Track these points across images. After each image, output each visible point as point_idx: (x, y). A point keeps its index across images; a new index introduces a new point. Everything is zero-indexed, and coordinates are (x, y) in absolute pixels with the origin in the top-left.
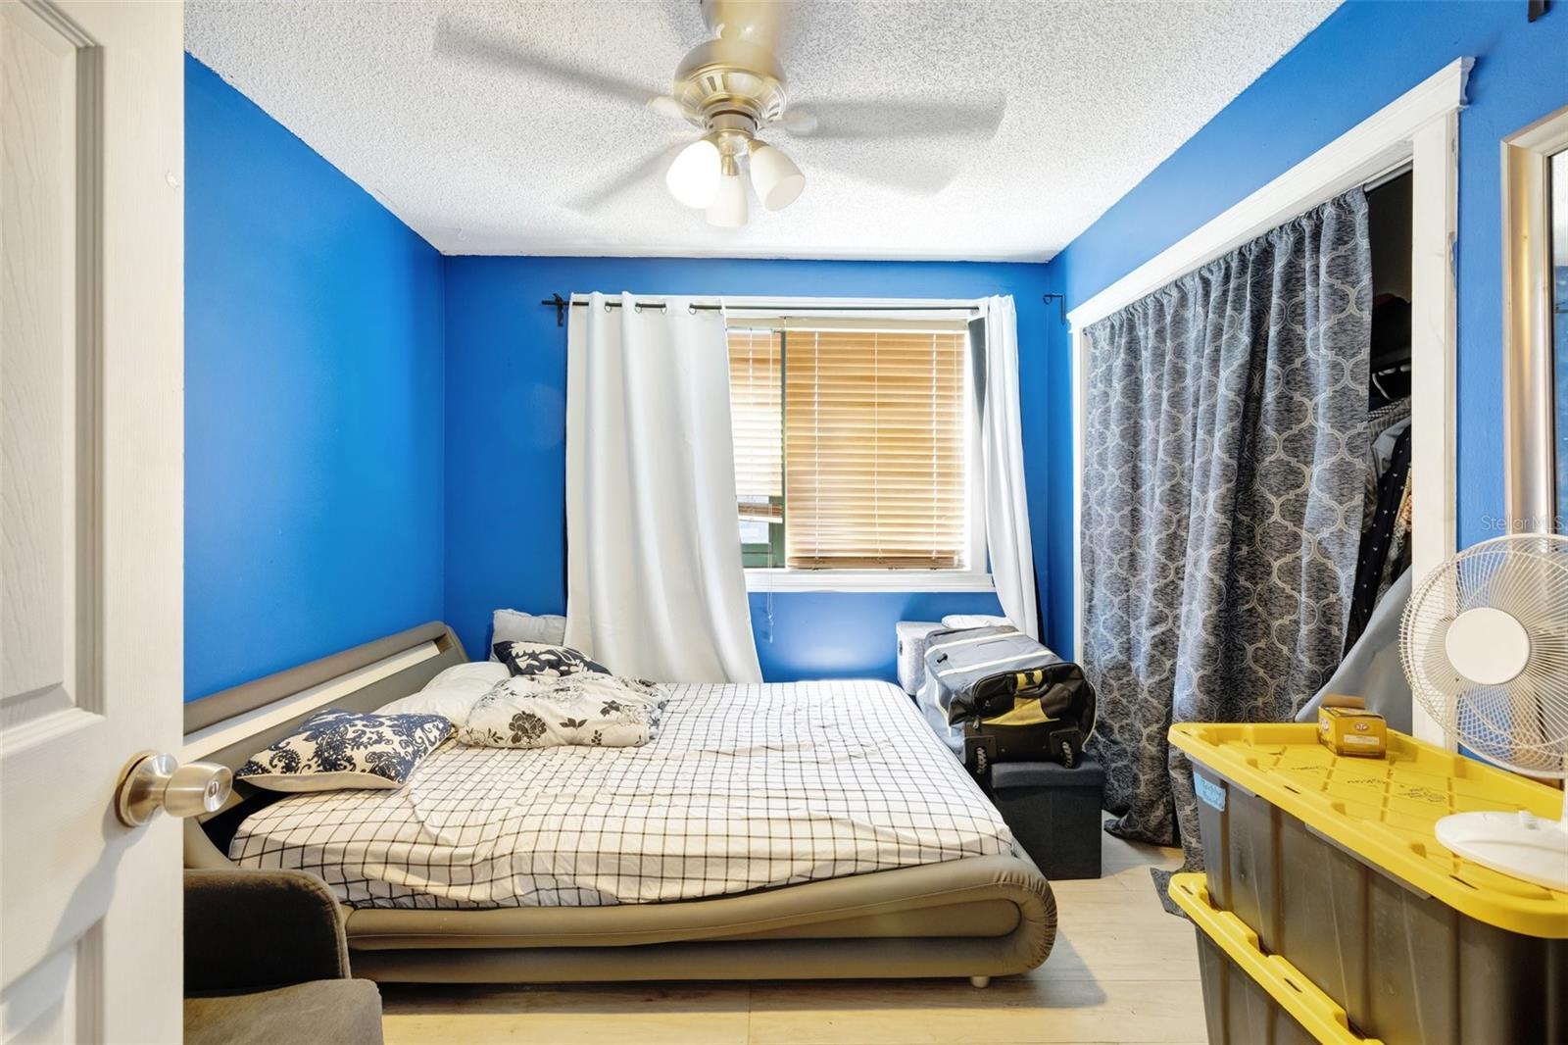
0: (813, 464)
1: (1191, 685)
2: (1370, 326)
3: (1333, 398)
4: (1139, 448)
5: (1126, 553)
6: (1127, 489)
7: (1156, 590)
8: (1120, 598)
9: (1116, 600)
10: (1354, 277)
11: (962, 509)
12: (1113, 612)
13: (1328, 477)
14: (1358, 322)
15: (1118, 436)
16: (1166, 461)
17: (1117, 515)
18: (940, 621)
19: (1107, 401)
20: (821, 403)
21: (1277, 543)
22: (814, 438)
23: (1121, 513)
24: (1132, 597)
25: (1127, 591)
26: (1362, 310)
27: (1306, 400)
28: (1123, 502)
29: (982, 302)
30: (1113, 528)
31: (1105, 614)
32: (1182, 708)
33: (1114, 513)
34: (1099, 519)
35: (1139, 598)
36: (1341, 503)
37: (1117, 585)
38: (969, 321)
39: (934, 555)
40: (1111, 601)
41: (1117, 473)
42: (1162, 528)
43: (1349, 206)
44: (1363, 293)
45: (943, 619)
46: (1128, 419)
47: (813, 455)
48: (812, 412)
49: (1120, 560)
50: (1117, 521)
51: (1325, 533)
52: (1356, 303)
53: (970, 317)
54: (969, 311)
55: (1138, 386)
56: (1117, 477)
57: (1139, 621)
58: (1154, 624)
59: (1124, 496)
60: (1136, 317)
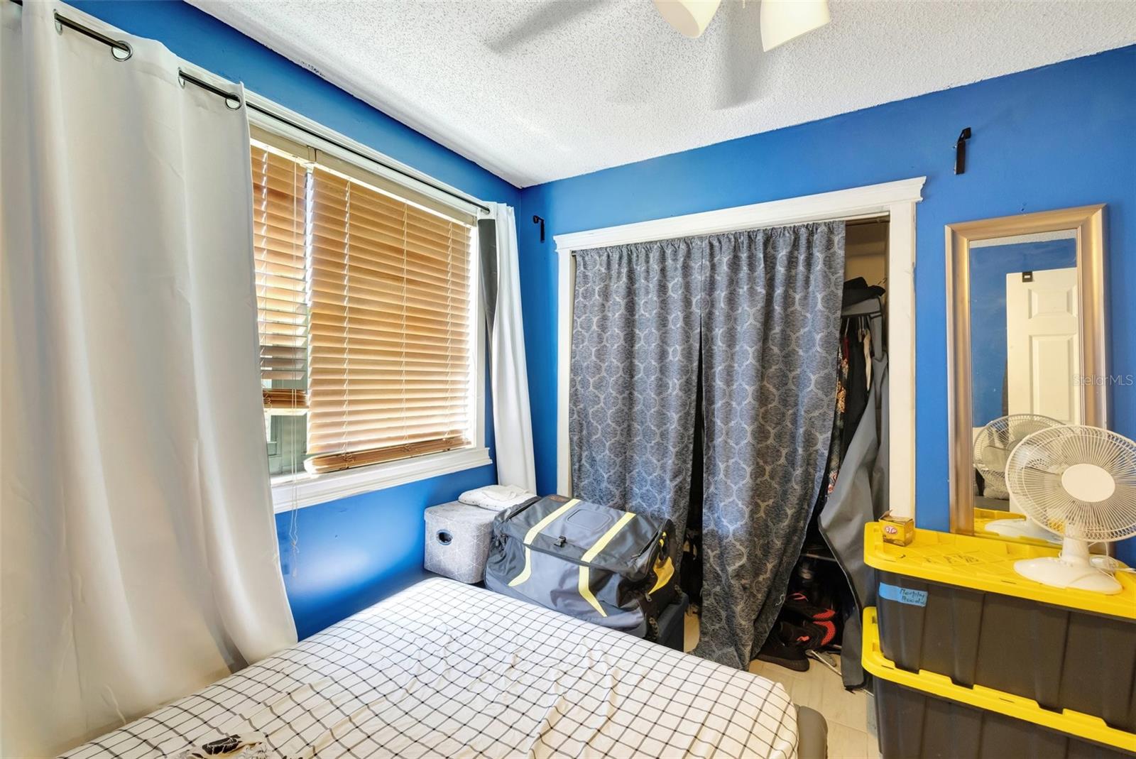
0: (341, 340)
1: (743, 517)
2: (841, 299)
3: (827, 336)
4: (634, 348)
5: (625, 425)
6: (627, 376)
7: (677, 452)
8: (621, 458)
9: (618, 460)
10: (833, 270)
11: (466, 390)
12: (615, 470)
13: (822, 381)
14: (836, 295)
15: (622, 339)
16: (683, 362)
17: (620, 397)
18: (457, 499)
19: (604, 311)
20: (352, 268)
21: (775, 419)
22: (343, 308)
23: (623, 395)
24: (628, 457)
25: (625, 453)
26: (837, 289)
27: (791, 334)
28: (625, 387)
29: (492, 205)
30: (618, 407)
31: (610, 472)
32: (737, 534)
33: (618, 395)
34: (596, 399)
35: (632, 457)
36: (827, 396)
37: (618, 449)
38: (478, 219)
39: (445, 437)
40: (615, 462)
41: (621, 366)
42: (681, 409)
43: (833, 229)
44: (839, 280)
45: (460, 497)
46: (628, 327)
47: (342, 329)
48: (342, 277)
49: (622, 430)
50: (620, 401)
51: (816, 413)
52: (835, 285)
53: (481, 216)
54: (480, 209)
55: (633, 304)
56: (621, 369)
57: (632, 473)
58: (675, 476)
59: (625, 383)
60: (635, 255)
